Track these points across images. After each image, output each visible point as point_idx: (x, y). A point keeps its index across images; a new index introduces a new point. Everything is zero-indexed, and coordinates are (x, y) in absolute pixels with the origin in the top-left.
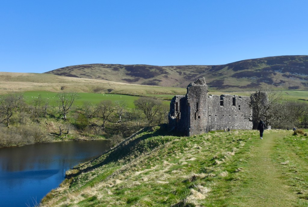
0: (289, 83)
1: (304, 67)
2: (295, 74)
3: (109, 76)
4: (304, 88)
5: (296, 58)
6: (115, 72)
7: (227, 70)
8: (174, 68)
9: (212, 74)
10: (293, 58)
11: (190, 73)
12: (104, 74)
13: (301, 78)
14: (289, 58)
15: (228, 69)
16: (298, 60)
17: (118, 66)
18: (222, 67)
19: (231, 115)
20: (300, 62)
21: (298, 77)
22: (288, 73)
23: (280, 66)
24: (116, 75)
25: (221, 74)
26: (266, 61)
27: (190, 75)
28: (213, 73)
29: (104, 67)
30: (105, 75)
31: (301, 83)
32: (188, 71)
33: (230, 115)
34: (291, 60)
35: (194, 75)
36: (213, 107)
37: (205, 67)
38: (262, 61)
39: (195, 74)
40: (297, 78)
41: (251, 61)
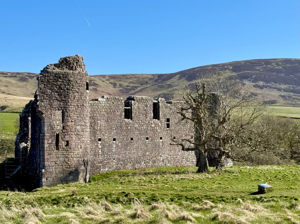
0: (263, 96)
1: (283, 74)
2: (271, 84)
3: (13, 88)
4: (284, 102)
5: (272, 62)
6: (21, 83)
7: (178, 80)
8: (106, 78)
9: (158, 86)
10: (267, 62)
11: (128, 84)
12: (6, 86)
13: (279, 90)
14: (263, 63)
15: (180, 78)
16: (275, 65)
17: (27, 75)
18: (171, 76)
19: (150, 139)
20: (277, 67)
21: (274, 88)
22: (261, 83)
23: (250, 73)
24: (23, 87)
25: (170, 86)
26: (231, 68)
27: (128, 88)
28: (160, 85)
29: (5, 77)
30: (7, 88)
31: (280, 96)
32: (125, 81)
33: (147, 139)
34: (265, 66)
35: (133, 87)
36: (107, 121)
37: (149, 76)
38: (225, 67)
39: (134, 85)
40: (274, 90)
41: (211, 67)
